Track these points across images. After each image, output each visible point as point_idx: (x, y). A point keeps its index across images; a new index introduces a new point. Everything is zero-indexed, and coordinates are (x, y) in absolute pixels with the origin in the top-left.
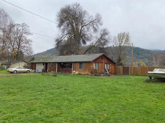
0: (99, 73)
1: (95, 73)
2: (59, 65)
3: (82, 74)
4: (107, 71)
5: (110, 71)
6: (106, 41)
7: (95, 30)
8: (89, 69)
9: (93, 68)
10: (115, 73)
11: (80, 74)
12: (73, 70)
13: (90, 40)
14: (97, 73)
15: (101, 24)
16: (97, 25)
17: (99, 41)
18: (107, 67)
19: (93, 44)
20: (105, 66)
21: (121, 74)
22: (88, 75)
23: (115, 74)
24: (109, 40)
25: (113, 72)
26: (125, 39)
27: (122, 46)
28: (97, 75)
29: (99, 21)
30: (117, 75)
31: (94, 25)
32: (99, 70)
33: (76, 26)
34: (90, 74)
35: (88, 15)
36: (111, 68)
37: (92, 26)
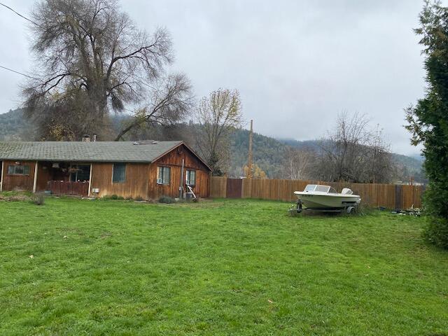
0: (170, 195)
1: (159, 195)
2: (44, 168)
3: (122, 199)
4: (190, 188)
5: (196, 189)
6: (182, 108)
7: (153, 74)
8: (144, 184)
9: (155, 180)
10: (208, 194)
11: (115, 198)
12: (94, 186)
13: (137, 101)
14: (166, 195)
15: (169, 60)
16: (157, 61)
17: (162, 105)
18: (190, 177)
19: (144, 111)
20: (184, 176)
21: (223, 198)
22: (139, 199)
23: (208, 196)
24: (190, 106)
25: (204, 192)
26: (228, 109)
27: (220, 124)
28: (167, 200)
29: (163, 50)
30: (213, 199)
31: (149, 60)
32: (170, 186)
33: (95, 55)
34: (146, 198)
35: (133, 28)
36: (198, 182)
37: (145, 62)
